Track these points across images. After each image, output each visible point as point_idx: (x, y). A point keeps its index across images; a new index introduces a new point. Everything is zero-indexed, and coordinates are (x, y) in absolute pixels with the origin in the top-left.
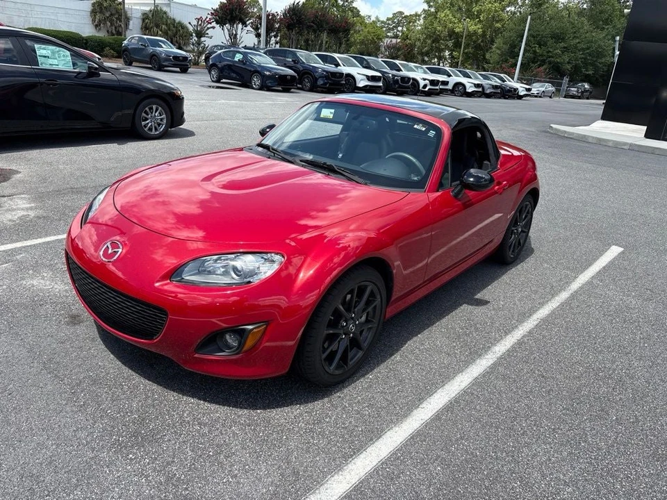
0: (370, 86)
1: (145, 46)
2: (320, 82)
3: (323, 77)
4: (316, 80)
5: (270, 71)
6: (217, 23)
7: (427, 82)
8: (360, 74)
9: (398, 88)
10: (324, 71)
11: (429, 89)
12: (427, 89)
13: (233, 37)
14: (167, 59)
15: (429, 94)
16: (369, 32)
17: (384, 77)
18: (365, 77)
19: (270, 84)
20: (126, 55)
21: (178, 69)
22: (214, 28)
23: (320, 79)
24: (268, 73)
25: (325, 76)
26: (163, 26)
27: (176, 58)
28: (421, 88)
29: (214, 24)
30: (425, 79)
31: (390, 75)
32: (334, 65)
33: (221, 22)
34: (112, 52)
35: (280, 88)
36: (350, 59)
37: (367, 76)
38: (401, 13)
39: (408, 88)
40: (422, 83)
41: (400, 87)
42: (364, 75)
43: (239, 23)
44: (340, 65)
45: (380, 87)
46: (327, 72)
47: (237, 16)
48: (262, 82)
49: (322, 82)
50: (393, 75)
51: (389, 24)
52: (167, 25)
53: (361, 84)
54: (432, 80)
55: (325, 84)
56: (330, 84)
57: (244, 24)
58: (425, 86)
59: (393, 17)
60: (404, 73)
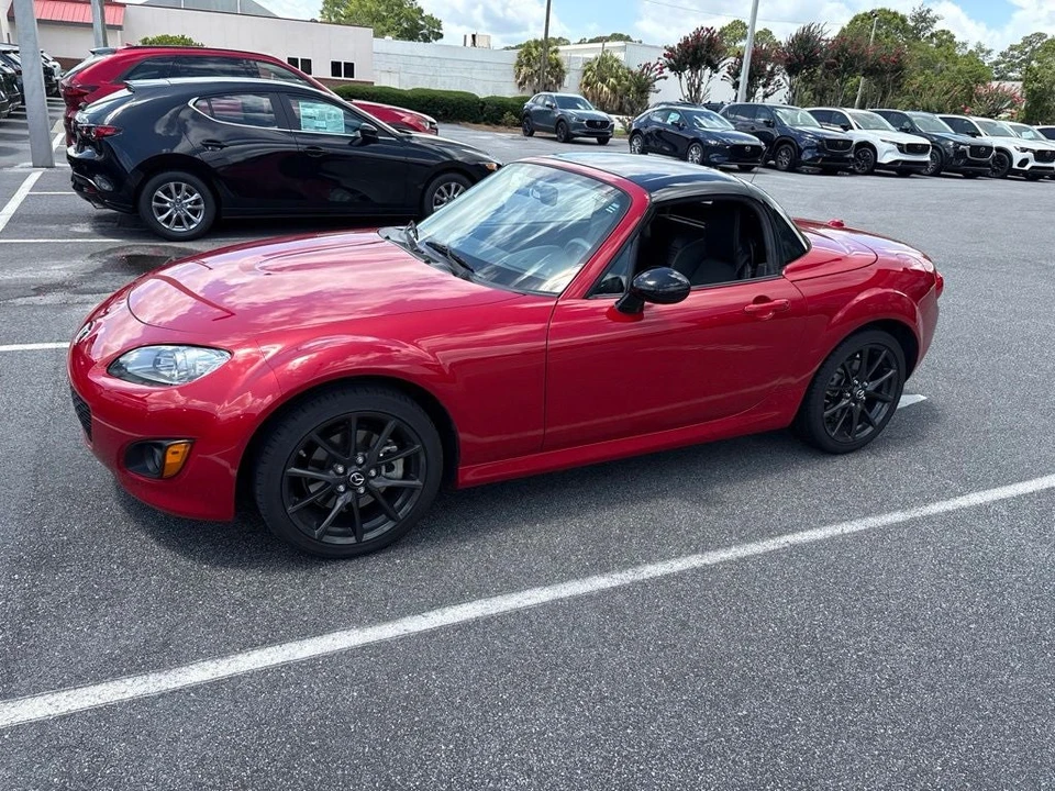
0: (904, 162)
1: (551, 107)
2: (807, 156)
3: (811, 148)
4: (800, 152)
5: (717, 140)
6: (672, 70)
7: (1029, 155)
8: (886, 142)
9: (964, 164)
10: (816, 138)
11: (1033, 167)
12: (1027, 168)
13: (695, 89)
14: (577, 126)
15: (1034, 176)
16: (959, 71)
17: (937, 146)
18: (895, 147)
19: (715, 160)
20: (527, 122)
21: (595, 140)
22: (666, 78)
23: (806, 152)
24: (713, 142)
25: (817, 147)
26: (612, 80)
27: (591, 123)
28: (1015, 166)
29: (666, 71)
30: (1024, 150)
31: (951, 143)
32: (842, 127)
33: (677, 68)
34: (514, 118)
35: (736, 166)
36: (872, 117)
37: (898, 144)
38: (1041, 36)
39: (986, 164)
40: (1017, 157)
41: (970, 163)
42: (894, 143)
43: (706, 68)
44: (852, 128)
45: (925, 163)
46: (821, 140)
47: (703, 57)
48: (703, 156)
49: (810, 156)
50: (955, 143)
51: (1013, 56)
52: (616, 78)
53: (885, 159)
54: (1039, 151)
55: (815, 159)
56: (824, 160)
57: (715, 68)
58: (1024, 162)
59: (1023, 44)
60: (986, 139)
